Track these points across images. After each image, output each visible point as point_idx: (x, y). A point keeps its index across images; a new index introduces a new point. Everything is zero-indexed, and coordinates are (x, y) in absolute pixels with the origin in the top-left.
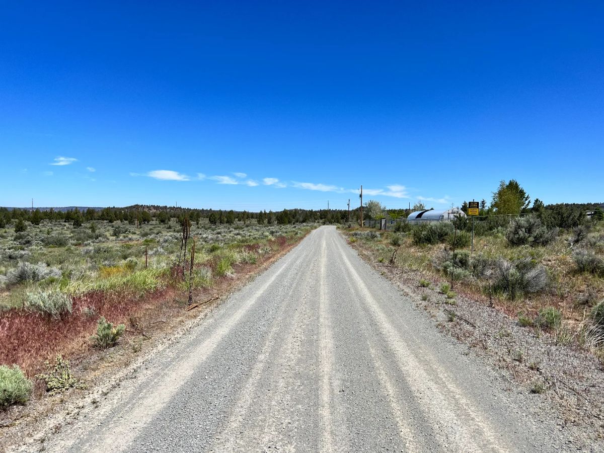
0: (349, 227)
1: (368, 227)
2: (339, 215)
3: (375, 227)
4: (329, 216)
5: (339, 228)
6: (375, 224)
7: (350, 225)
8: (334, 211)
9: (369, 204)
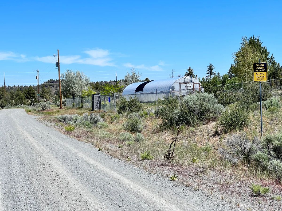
0: (44, 110)
1: (71, 108)
2: (21, 93)
3: (82, 107)
4: (7, 95)
5: (30, 111)
6: (82, 102)
7: (45, 106)
8: (12, 88)
9: (66, 75)
